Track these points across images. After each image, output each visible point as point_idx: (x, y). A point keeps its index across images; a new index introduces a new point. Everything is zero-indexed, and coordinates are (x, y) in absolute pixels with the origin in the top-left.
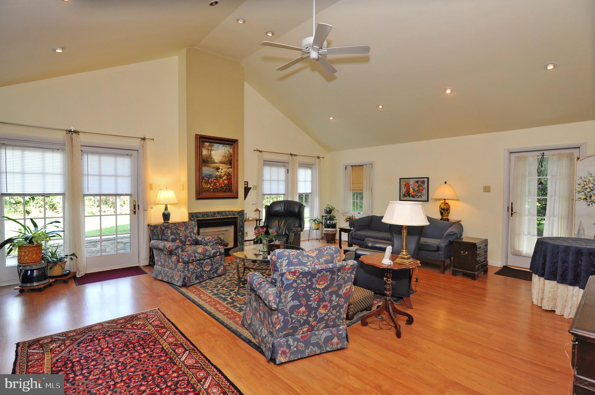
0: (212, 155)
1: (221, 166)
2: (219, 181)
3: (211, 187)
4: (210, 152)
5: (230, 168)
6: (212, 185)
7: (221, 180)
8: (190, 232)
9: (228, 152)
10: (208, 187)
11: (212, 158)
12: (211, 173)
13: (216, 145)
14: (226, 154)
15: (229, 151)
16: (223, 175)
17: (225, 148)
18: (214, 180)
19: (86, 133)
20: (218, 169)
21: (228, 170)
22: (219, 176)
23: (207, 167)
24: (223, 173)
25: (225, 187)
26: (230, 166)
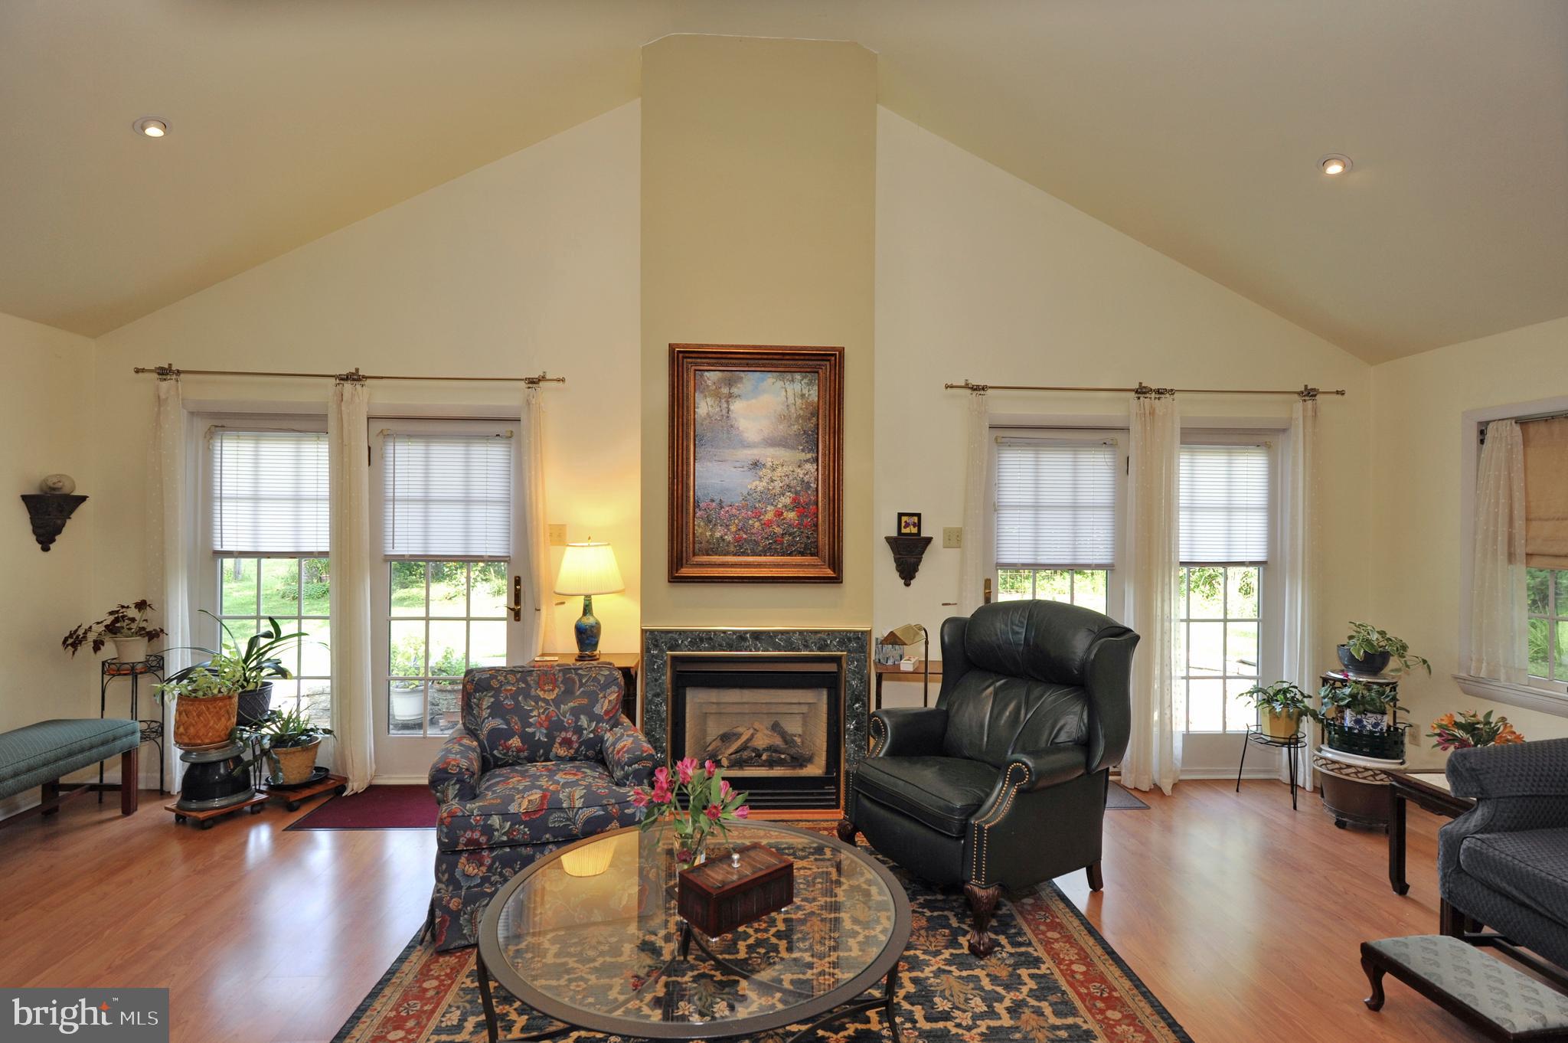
0: (732, 416)
1: (770, 455)
2: (762, 512)
3: (729, 538)
4: (725, 405)
5: (807, 461)
6: (733, 528)
7: (770, 508)
8: (576, 712)
9: (799, 401)
10: (718, 535)
11: (732, 426)
13: (750, 380)
14: (792, 409)
15: (803, 396)
16: (778, 490)
17: (790, 387)
18: (740, 509)
19: (382, 378)
20: (757, 466)
21: (800, 472)
22: (763, 493)
24: (778, 484)
25: (787, 538)
26: (809, 456)
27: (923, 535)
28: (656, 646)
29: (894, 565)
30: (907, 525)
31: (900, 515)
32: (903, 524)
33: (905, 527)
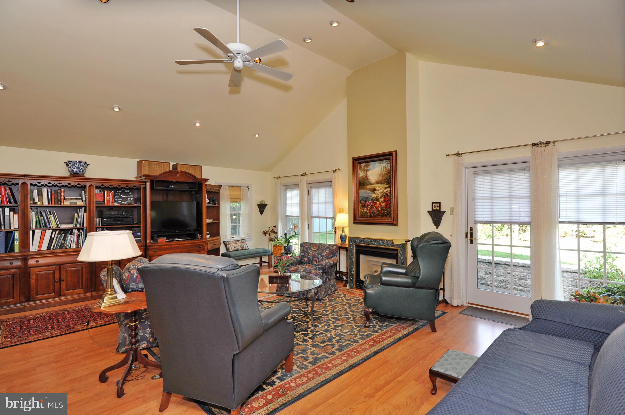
0: (368, 176)
1: (377, 186)
2: (376, 204)
3: (368, 211)
4: (366, 173)
5: (387, 187)
6: (369, 209)
7: (378, 202)
9: (385, 169)
10: (365, 211)
11: (368, 179)
12: (367, 196)
13: (372, 164)
14: (383, 172)
15: (386, 167)
16: (380, 197)
17: (382, 165)
18: (370, 203)
20: (374, 190)
21: (385, 191)
22: (376, 198)
23: (363, 189)
24: (380, 195)
25: (383, 211)
26: (388, 186)
27: (442, 210)
28: (351, 242)
29: (432, 221)
30: (435, 207)
31: (433, 203)
32: (434, 206)
33: (434, 207)
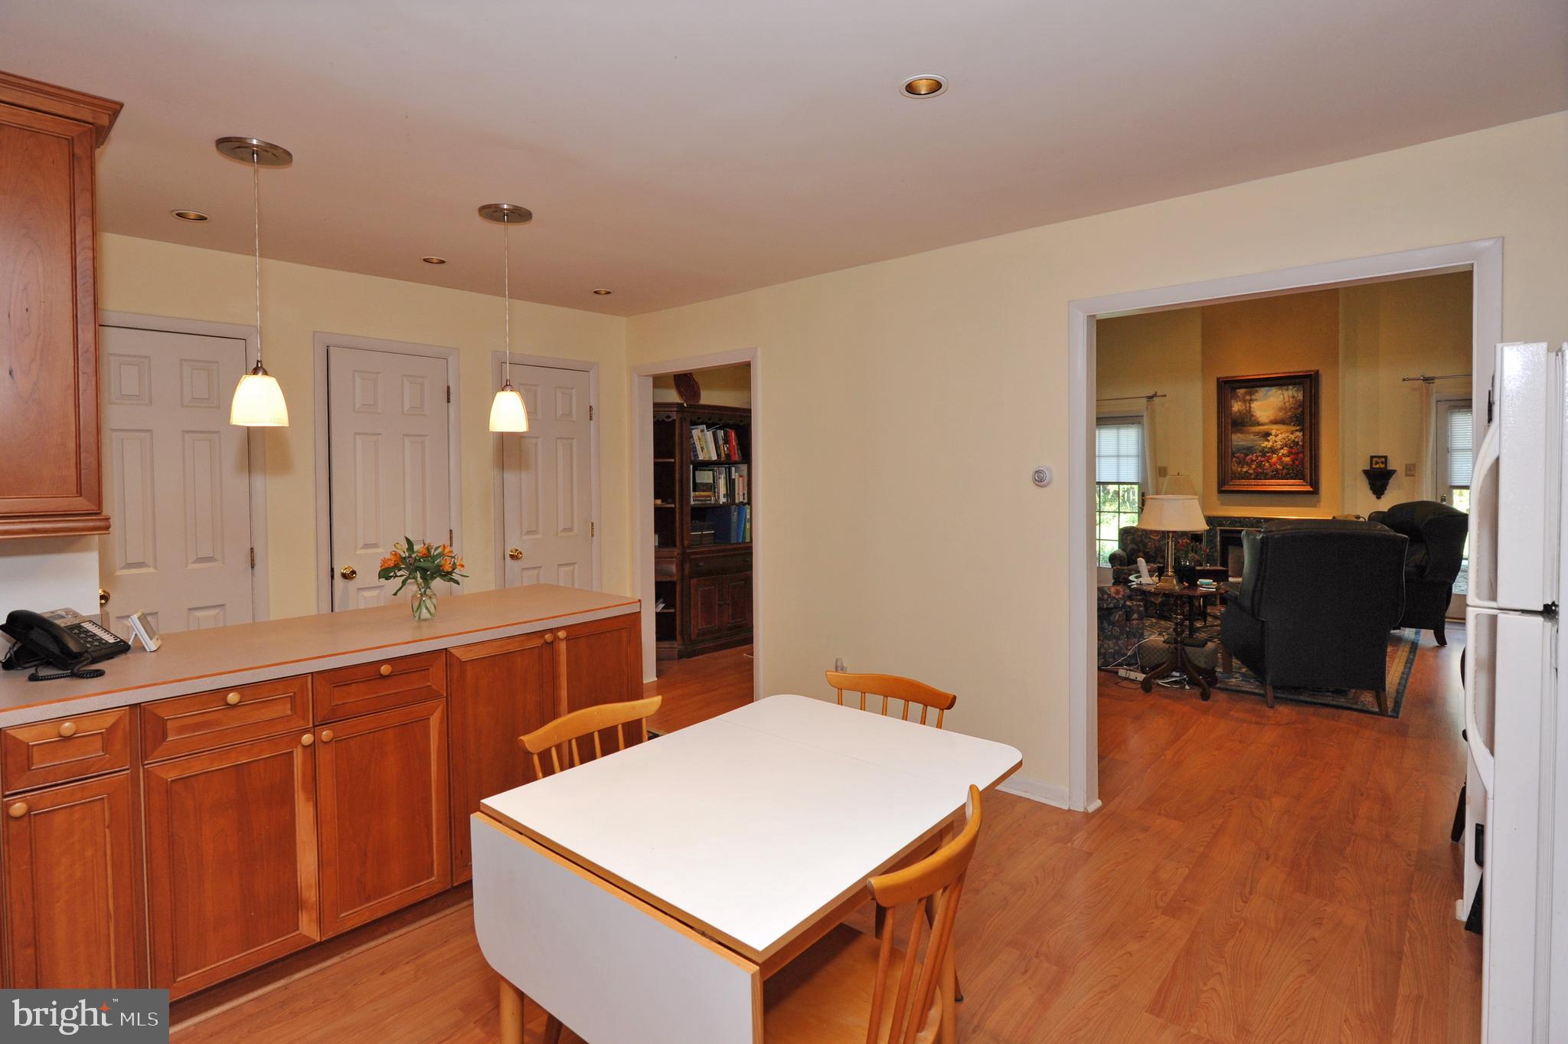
0: (1252, 410)
1: (1274, 429)
2: (1270, 458)
3: (1251, 471)
4: (1248, 405)
5: (1297, 431)
6: (1253, 467)
7: (1274, 456)
9: (1291, 400)
10: (1244, 470)
11: (1252, 415)
12: (1250, 445)
13: (1262, 391)
14: (1287, 404)
15: (1293, 397)
16: (1279, 447)
17: (1286, 394)
18: (1257, 457)
20: (1267, 435)
21: (1292, 437)
22: (1271, 448)
23: (1241, 433)
24: (1279, 443)
25: (1285, 471)
26: (1298, 428)
27: (1390, 467)
28: (1213, 525)
29: (1369, 487)
30: (1377, 463)
31: (1372, 457)
32: (1374, 462)
33: (1376, 464)
